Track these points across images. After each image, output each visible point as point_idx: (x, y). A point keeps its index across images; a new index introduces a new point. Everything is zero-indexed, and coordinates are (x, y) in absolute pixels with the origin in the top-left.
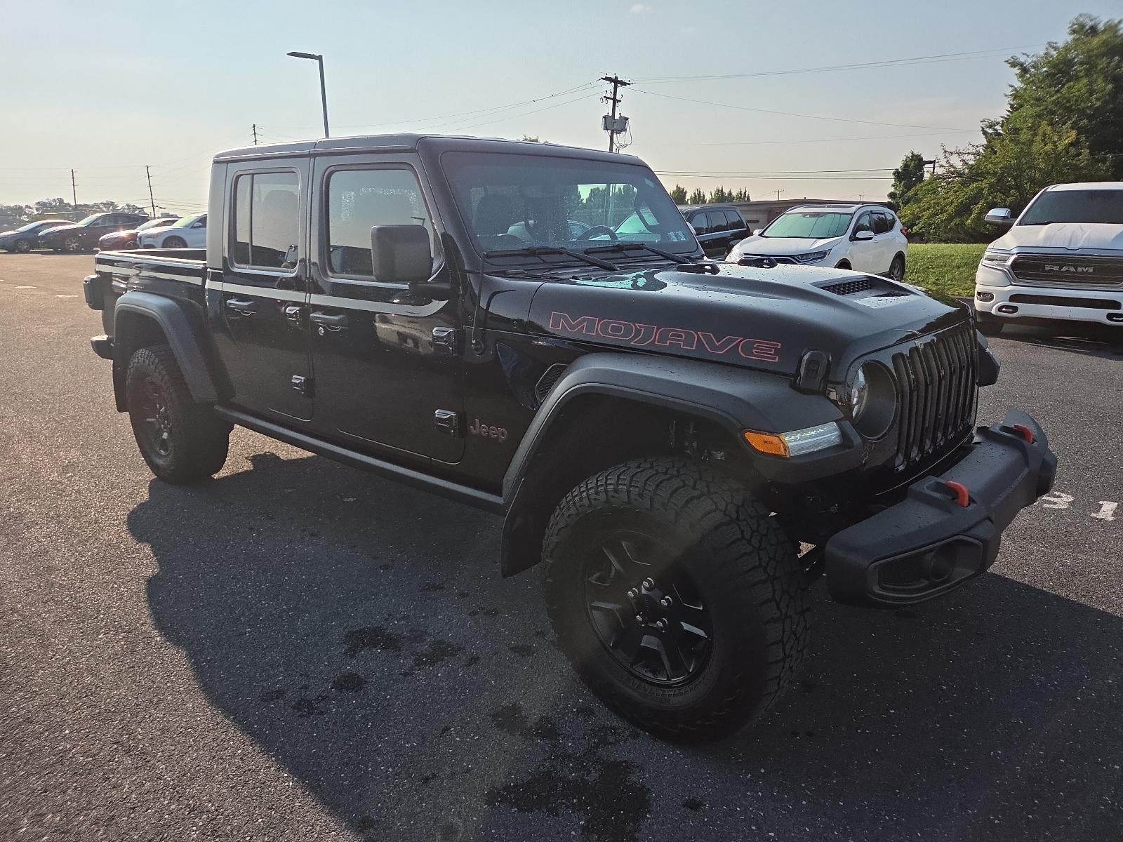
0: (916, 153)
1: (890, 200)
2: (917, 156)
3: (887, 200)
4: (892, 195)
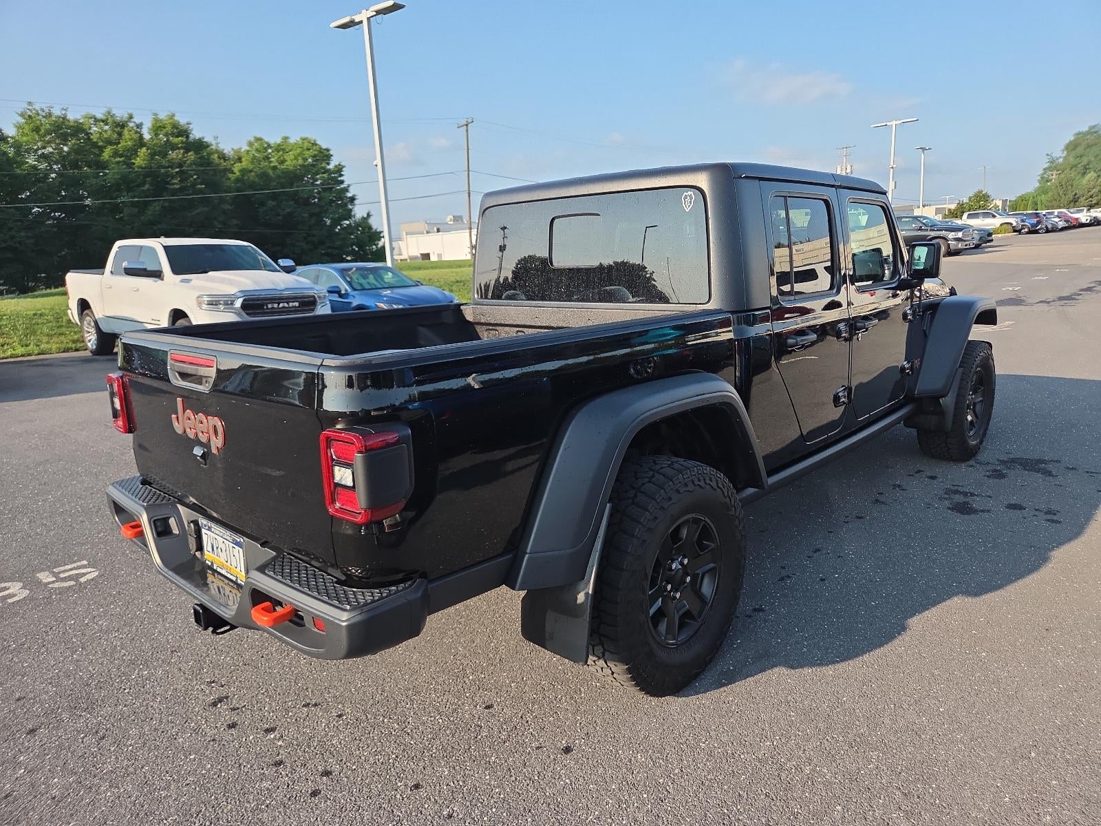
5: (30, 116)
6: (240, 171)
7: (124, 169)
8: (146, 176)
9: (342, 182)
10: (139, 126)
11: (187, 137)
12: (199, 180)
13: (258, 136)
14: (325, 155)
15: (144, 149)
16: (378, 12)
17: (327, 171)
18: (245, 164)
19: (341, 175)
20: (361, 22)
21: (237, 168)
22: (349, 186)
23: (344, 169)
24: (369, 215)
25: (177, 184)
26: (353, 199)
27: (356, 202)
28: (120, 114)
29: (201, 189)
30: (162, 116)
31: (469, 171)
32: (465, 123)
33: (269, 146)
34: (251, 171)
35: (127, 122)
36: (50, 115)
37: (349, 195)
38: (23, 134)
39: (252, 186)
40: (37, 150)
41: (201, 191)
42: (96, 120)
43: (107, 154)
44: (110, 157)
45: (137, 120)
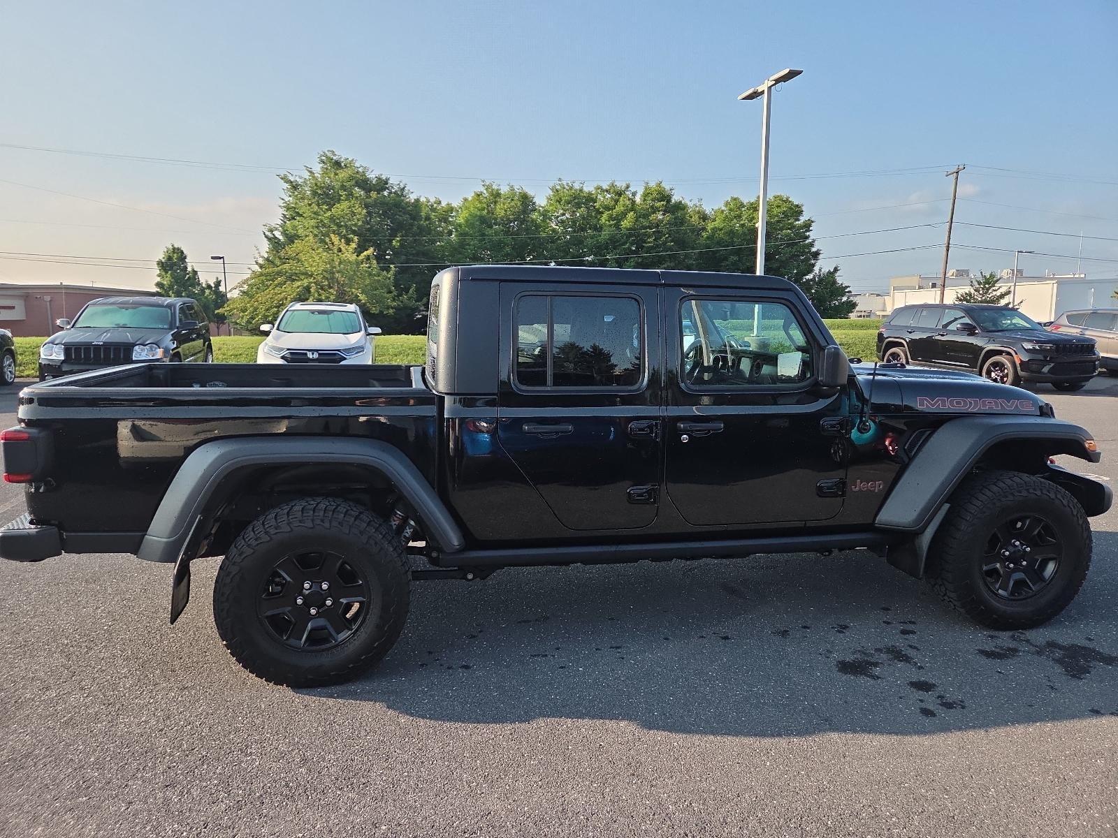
0: (176, 246)
1: (159, 290)
2: (178, 249)
3: (155, 289)
4: (159, 285)
5: (557, 191)
6: (713, 229)
7: (613, 231)
8: (630, 235)
9: (807, 237)
10: (634, 194)
11: (669, 201)
12: (670, 238)
13: (735, 196)
14: (797, 211)
15: (632, 213)
16: (777, 81)
17: (792, 227)
18: (717, 224)
19: (809, 231)
20: (763, 92)
21: (710, 226)
22: (814, 241)
23: (813, 224)
24: (836, 270)
25: (651, 242)
26: (816, 255)
27: (821, 257)
28: (621, 185)
29: (670, 246)
30: (653, 184)
31: (952, 222)
32: (955, 170)
33: (742, 205)
34: (721, 230)
35: (624, 191)
36: (571, 188)
37: (814, 250)
38: (551, 205)
39: (719, 243)
40: (558, 217)
41: (670, 249)
42: (603, 191)
43: (604, 218)
44: (606, 220)
45: (632, 189)
